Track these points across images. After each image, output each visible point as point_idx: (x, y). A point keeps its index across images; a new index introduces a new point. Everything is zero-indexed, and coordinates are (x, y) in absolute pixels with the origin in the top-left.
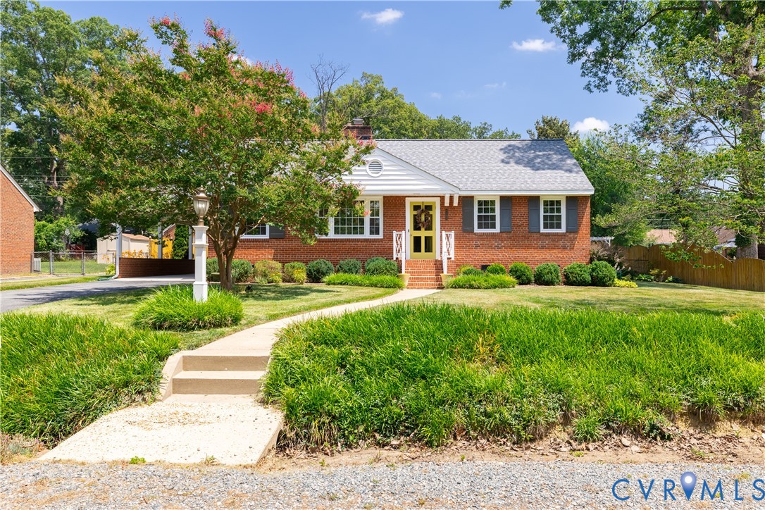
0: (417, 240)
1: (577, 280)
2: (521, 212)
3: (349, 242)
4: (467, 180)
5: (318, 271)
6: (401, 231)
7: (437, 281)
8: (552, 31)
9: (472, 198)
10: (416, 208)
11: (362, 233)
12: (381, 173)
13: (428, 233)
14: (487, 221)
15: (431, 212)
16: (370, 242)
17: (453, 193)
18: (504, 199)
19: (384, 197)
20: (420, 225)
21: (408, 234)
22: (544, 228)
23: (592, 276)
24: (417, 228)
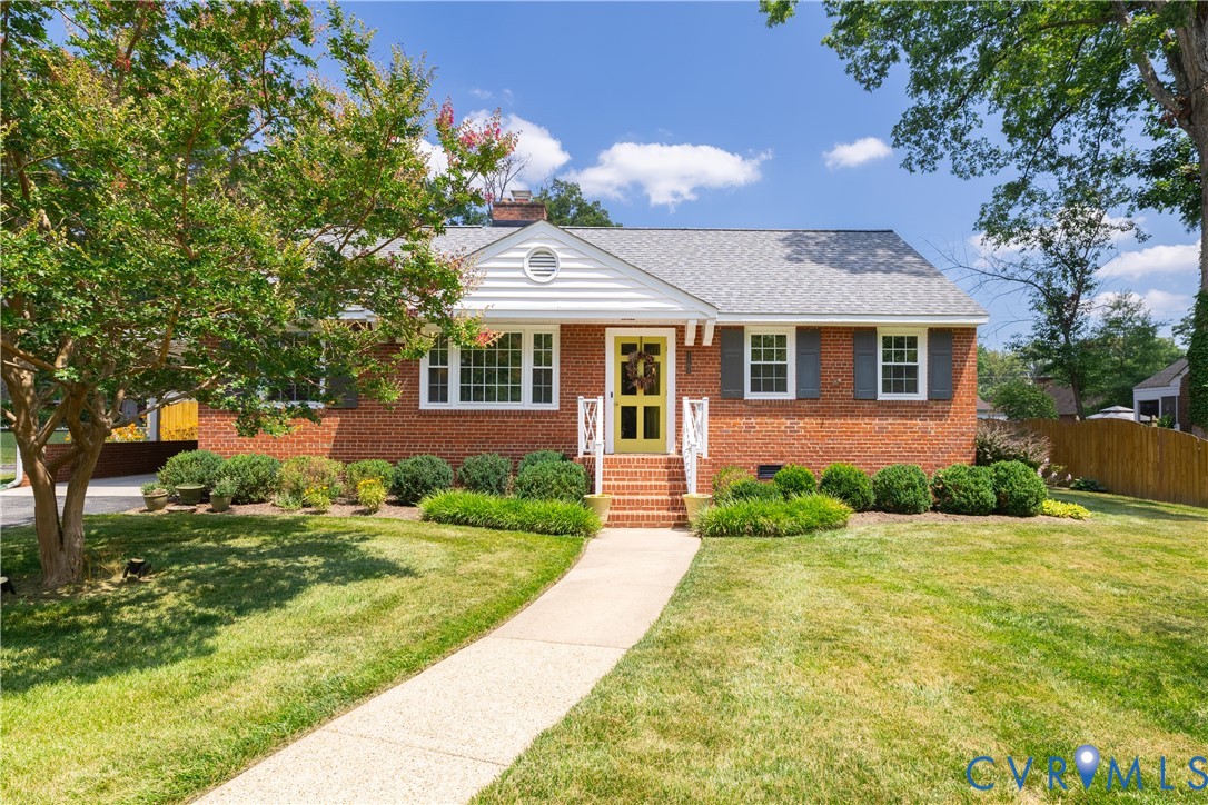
0: (628, 415)
1: (970, 503)
2: (838, 358)
3: (490, 416)
4: (730, 294)
5: (415, 481)
6: (594, 395)
7: (674, 509)
8: (848, 71)
9: (740, 329)
10: (627, 348)
11: (516, 397)
12: (554, 275)
13: (651, 401)
14: (770, 377)
15: (657, 358)
16: (533, 417)
17: (703, 317)
18: (804, 333)
19: (562, 326)
20: (636, 383)
21: (610, 402)
22: (884, 391)
23: (997, 493)
24: (628, 389)
